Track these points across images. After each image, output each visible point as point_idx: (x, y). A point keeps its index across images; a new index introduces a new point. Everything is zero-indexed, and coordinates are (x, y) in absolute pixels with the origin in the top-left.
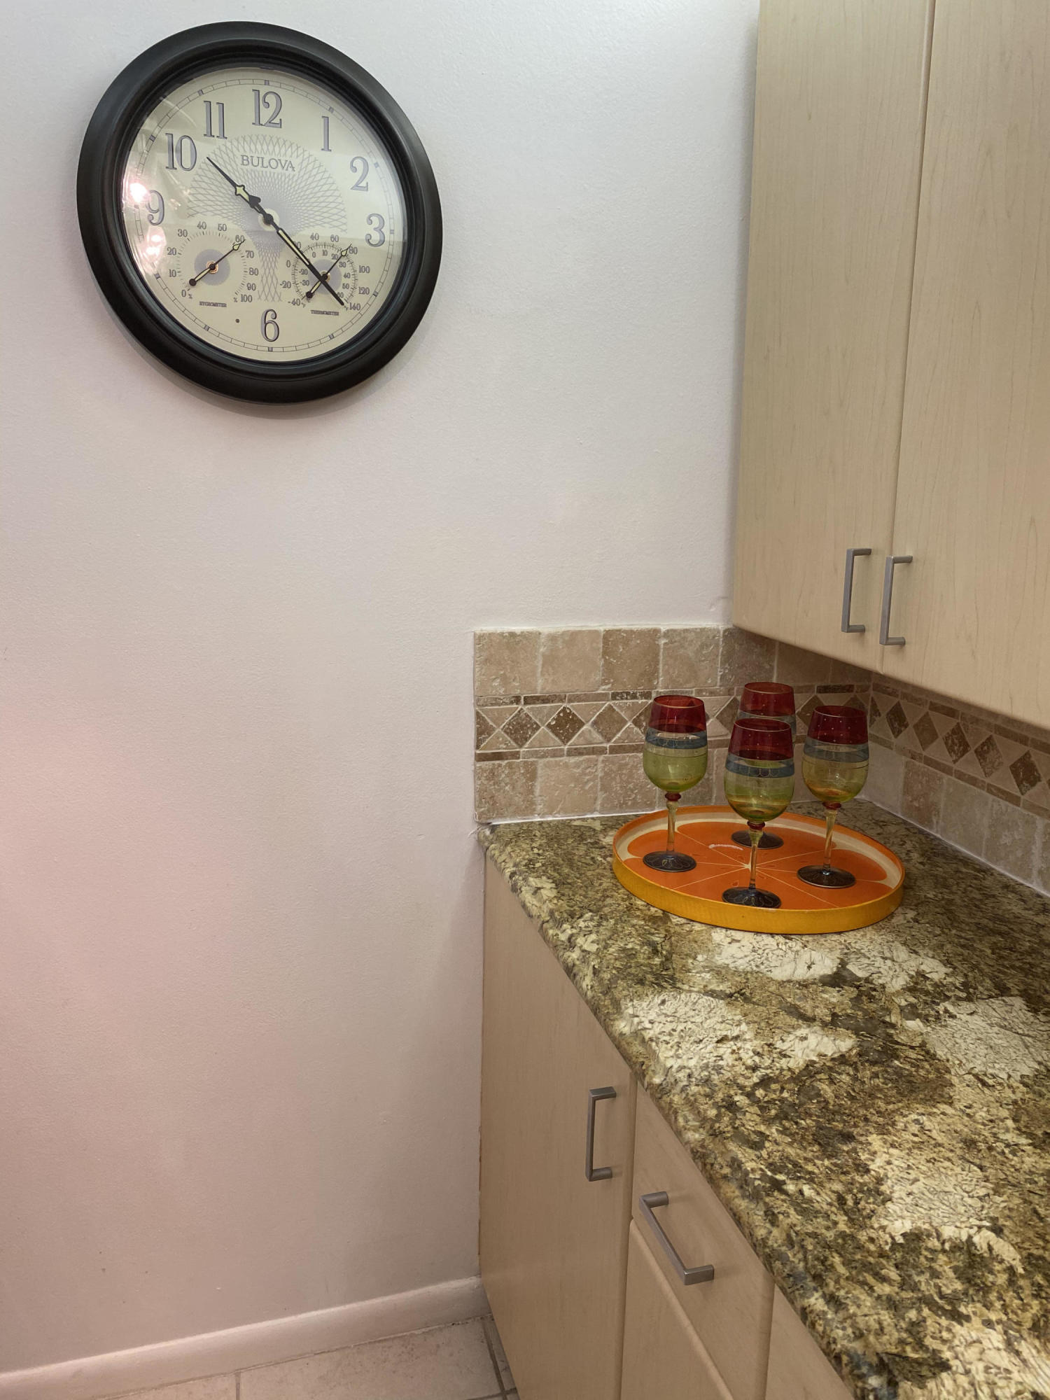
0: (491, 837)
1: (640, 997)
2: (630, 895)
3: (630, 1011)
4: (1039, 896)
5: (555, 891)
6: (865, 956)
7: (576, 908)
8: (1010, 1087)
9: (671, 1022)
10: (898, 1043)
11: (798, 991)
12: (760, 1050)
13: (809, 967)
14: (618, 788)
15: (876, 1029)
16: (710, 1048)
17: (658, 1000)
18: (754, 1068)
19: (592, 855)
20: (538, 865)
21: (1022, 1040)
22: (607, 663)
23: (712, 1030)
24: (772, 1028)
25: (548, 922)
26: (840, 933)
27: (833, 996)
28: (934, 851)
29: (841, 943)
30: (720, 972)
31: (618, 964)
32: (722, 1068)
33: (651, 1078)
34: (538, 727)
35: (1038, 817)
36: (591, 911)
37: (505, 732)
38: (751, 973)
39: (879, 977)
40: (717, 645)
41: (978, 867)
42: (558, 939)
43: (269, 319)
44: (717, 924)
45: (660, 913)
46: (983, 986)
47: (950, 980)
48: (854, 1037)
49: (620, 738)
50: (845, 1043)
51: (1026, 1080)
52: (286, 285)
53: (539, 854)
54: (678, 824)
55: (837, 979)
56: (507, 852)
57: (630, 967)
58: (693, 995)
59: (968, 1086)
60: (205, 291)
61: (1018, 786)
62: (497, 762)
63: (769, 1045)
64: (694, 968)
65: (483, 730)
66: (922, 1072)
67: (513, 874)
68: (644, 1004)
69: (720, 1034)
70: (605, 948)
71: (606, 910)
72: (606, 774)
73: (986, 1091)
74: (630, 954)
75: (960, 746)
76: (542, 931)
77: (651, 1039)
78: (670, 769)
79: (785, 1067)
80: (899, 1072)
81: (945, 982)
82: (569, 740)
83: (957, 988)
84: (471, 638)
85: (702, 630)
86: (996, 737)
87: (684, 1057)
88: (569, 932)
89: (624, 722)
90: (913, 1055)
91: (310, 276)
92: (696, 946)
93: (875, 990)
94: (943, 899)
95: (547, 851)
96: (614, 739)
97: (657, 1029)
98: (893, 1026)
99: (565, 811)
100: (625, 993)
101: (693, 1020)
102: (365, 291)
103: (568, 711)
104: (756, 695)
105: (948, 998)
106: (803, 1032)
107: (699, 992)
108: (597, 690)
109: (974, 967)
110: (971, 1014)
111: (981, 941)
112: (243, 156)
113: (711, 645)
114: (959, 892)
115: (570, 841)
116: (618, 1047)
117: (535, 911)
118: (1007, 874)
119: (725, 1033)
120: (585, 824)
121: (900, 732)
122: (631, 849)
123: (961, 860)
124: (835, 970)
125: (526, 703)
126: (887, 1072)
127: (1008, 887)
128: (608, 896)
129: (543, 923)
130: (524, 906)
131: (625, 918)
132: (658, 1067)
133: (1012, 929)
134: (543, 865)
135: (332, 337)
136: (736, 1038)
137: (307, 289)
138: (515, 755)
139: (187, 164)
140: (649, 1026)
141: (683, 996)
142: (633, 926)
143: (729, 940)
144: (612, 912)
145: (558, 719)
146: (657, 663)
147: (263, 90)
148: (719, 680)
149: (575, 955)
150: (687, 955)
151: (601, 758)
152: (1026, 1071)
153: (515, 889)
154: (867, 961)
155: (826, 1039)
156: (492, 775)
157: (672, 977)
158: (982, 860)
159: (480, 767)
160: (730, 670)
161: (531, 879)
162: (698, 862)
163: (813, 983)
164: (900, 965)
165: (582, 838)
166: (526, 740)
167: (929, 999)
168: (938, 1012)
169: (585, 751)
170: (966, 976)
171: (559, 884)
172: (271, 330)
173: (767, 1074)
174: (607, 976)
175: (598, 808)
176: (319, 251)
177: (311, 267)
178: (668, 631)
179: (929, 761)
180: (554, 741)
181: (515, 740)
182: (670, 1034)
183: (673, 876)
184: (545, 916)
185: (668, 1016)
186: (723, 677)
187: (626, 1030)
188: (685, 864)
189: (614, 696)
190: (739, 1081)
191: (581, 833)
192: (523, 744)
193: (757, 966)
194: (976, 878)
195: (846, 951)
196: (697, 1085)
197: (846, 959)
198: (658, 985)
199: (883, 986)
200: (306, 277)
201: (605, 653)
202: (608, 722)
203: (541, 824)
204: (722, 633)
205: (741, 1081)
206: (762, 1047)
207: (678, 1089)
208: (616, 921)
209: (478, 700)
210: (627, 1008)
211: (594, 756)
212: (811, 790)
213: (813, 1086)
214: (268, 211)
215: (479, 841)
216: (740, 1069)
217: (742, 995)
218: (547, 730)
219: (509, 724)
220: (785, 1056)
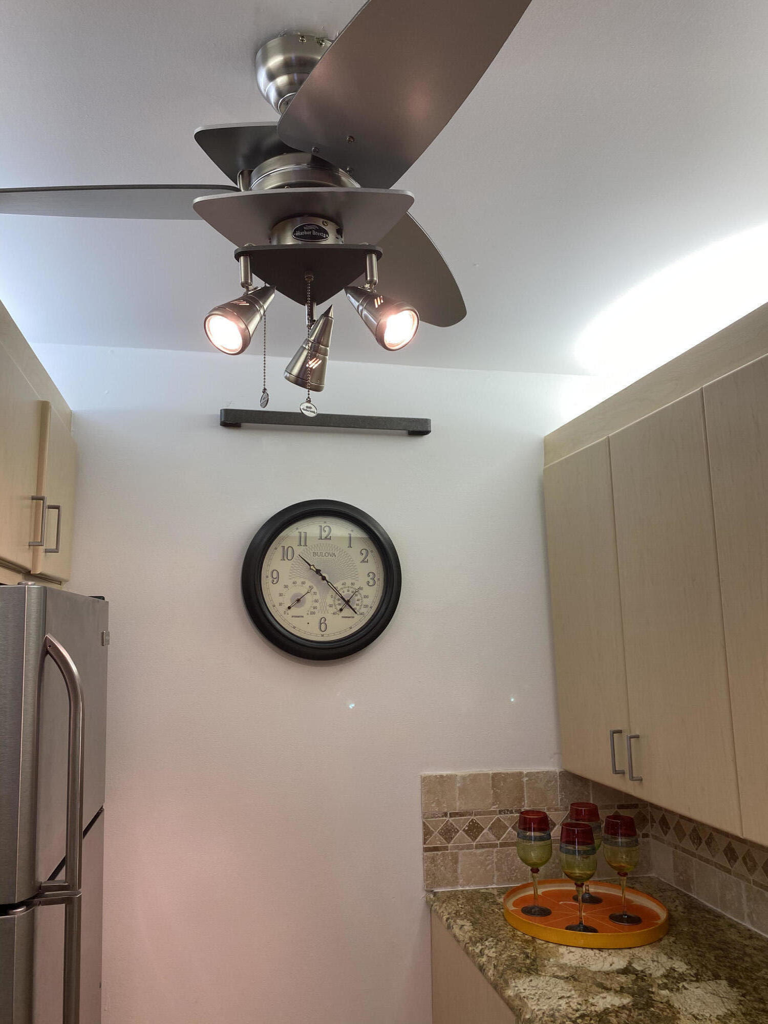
0: (434, 898)
1: (519, 978)
2: (514, 929)
3: (514, 984)
4: (749, 930)
5: (472, 927)
6: (642, 960)
7: (483, 935)
8: (710, 1020)
9: (535, 990)
10: (654, 1001)
11: (604, 976)
12: (581, 1002)
13: (611, 965)
14: (506, 869)
15: (643, 994)
16: (555, 1001)
17: (528, 980)
18: (577, 1010)
19: (492, 908)
20: (461, 913)
21: (722, 1000)
22: (495, 792)
23: (556, 993)
24: (588, 993)
25: (468, 943)
26: (630, 948)
27: (622, 979)
28: (692, 906)
29: (630, 953)
30: (562, 967)
31: (507, 963)
32: (560, 1010)
33: (524, 1016)
34: (458, 831)
35: (741, 881)
36: (492, 937)
37: (440, 834)
38: (579, 967)
39: (649, 970)
40: (556, 781)
41: (716, 915)
42: (475, 952)
43: (322, 622)
44: (561, 943)
45: (530, 938)
46: (706, 975)
47: (688, 972)
48: (631, 997)
49: (505, 838)
50: (627, 1000)
51: (719, 1017)
52: (331, 606)
53: (461, 908)
54: (540, 891)
55: (625, 971)
56: (444, 907)
57: (514, 964)
58: (547, 977)
59: (688, 1019)
60: (295, 611)
61: (729, 862)
62: (435, 852)
63: (586, 1000)
64: (548, 965)
65: (427, 833)
66: (665, 1014)
67: (448, 919)
68: (521, 982)
69: (560, 995)
70: (500, 955)
71: (501, 937)
72: (499, 860)
73: (697, 1021)
74: (514, 959)
75: (697, 839)
76: (466, 949)
77: (524, 997)
78: (533, 855)
79: (593, 1010)
80: (653, 1014)
81: (685, 973)
82: (476, 838)
83: (692, 976)
84: (419, 780)
85: (547, 772)
86: (714, 834)
87: (541, 1005)
88: (480, 947)
89: (506, 828)
90: (661, 1006)
91: (341, 601)
92: (549, 954)
93: (646, 976)
94: (692, 931)
95: (466, 906)
96: (502, 838)
97: (527, 992)
98: (653, 993)
99: (476, 883)
100: (511, 976)
101: (546, 989)
102: (366, 606)
103: (475, 821)
104: (577, 810)
105: (686, 980)
106: (604, 995)
107: (550, 976)
108: (490, 808)
109: (703, 966)
110: (697, 988)
111: (709, 952)
112: (314, 552)
113: (552, 781)
114: (703, 928)
115: (479, 901)
116: (508, 1004)
117: (461, 938)
118: (733, 918)
119: (563, 995)
120: (487, 891)
121: (667, 832)
122: (515, 904)
123: (706, 911)
124: (625, 966)
125: (451, 817)
126: (646, 1013)
127: (732, 925)
128: (502, 930)
129: (466, 944)
130: (455, 936)
131: (511, 940)
132: (528, 1010)
133: (729, 947)
134: (465, 913)
135: (351, 628)
136: (569, 997)
137: (340, 607)
138: (446, 848)
139: (290, 557)
140: (522, 991)
141: (542, 978)
142: (516, 944)
143: (568, 951)
144: (504, 938)
145: (469, 826)
146: (523, 791)
147: (323, 525)
148: (559, 802)
149: (484, 959)
150: (544, 959)
151: (495, 850)
152: (720, 1013)
153: (449, 927)
154: (643, 962)
155: (616, 998)
156: (433, 860)
157: (537, 969)
158: (719, 910)
159: (426, 856)
160: (565, 795)
161: (458, 921)
162: (553, 912)
163: (613, 972)
164: (661, 965)
165: (486, 899)
166: (452, 839)
167: (675, 981)
168: (678, 987)
169: (485, 846)
170: (698, 970)
171: (473, 923)
172: (323, 626)
173: (583, 1013)
174: (501, 968)
175: (495, 881)
176: (346, 590)
177: (342, 598)
178: (528, 773)
179: (684, 850)
180: (467, 840)
181: (446, 839)
182: (534, 995)
183: (538, 918)
184: (467, 940)
185: (534, 987)
186: (561, 800)
187: (512, 994)
188: (544, 913)
189: (500, 812)
190: (569, 1016)
191: (486, 897)
192: (450, 841)
193: (582, 964)
194: (714, 920)
195: (633, 957)
196: (547, 1017)
197: (631, 961)
198: (529, 973)
199: (651, 975)
200: (340, 602)
201: (493, 786)
202: (498, 828)
203: (462, 891)
204: (558, 773)
205: (570, 1016)
206: (582, 1001)
207: (538, 1019)
208: (506, 942)
209: (424, 815)
210: (512, 983)
211: (491, 849)
212: (611, 865)
213: (607, 1019)
214: (323, 575)
215: (427, 902)
216: (570, 1010)
217: (573, 977)
218: (463, 833)
219: (442, 829)
220: (593, 1005)
